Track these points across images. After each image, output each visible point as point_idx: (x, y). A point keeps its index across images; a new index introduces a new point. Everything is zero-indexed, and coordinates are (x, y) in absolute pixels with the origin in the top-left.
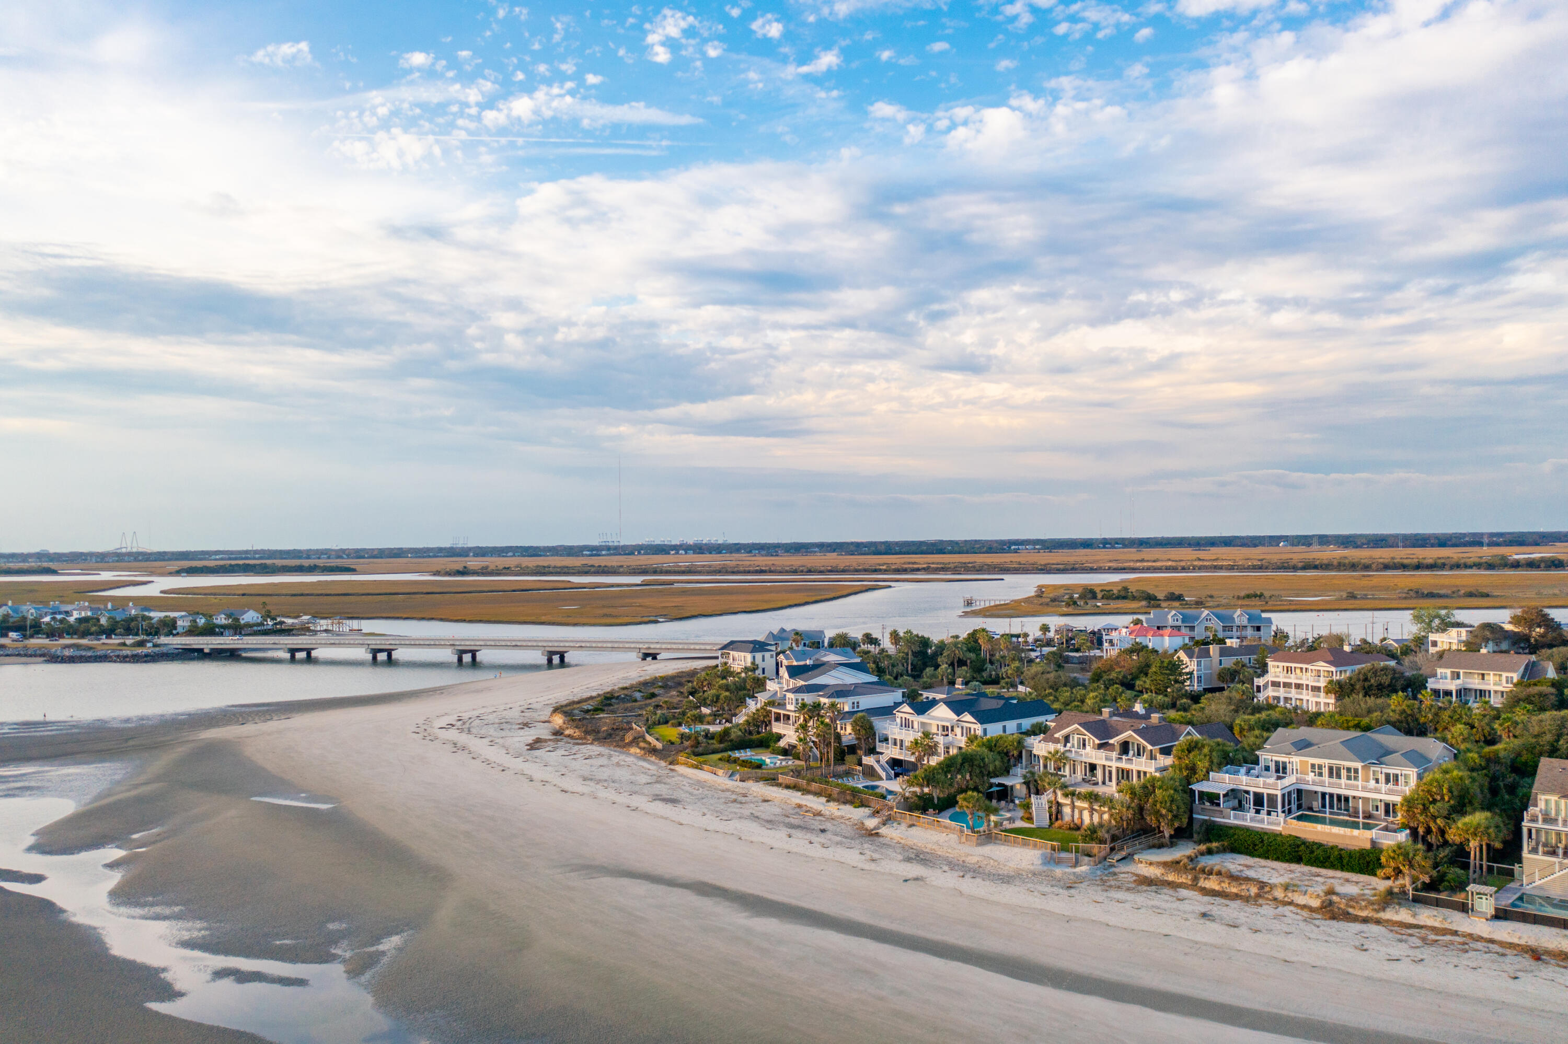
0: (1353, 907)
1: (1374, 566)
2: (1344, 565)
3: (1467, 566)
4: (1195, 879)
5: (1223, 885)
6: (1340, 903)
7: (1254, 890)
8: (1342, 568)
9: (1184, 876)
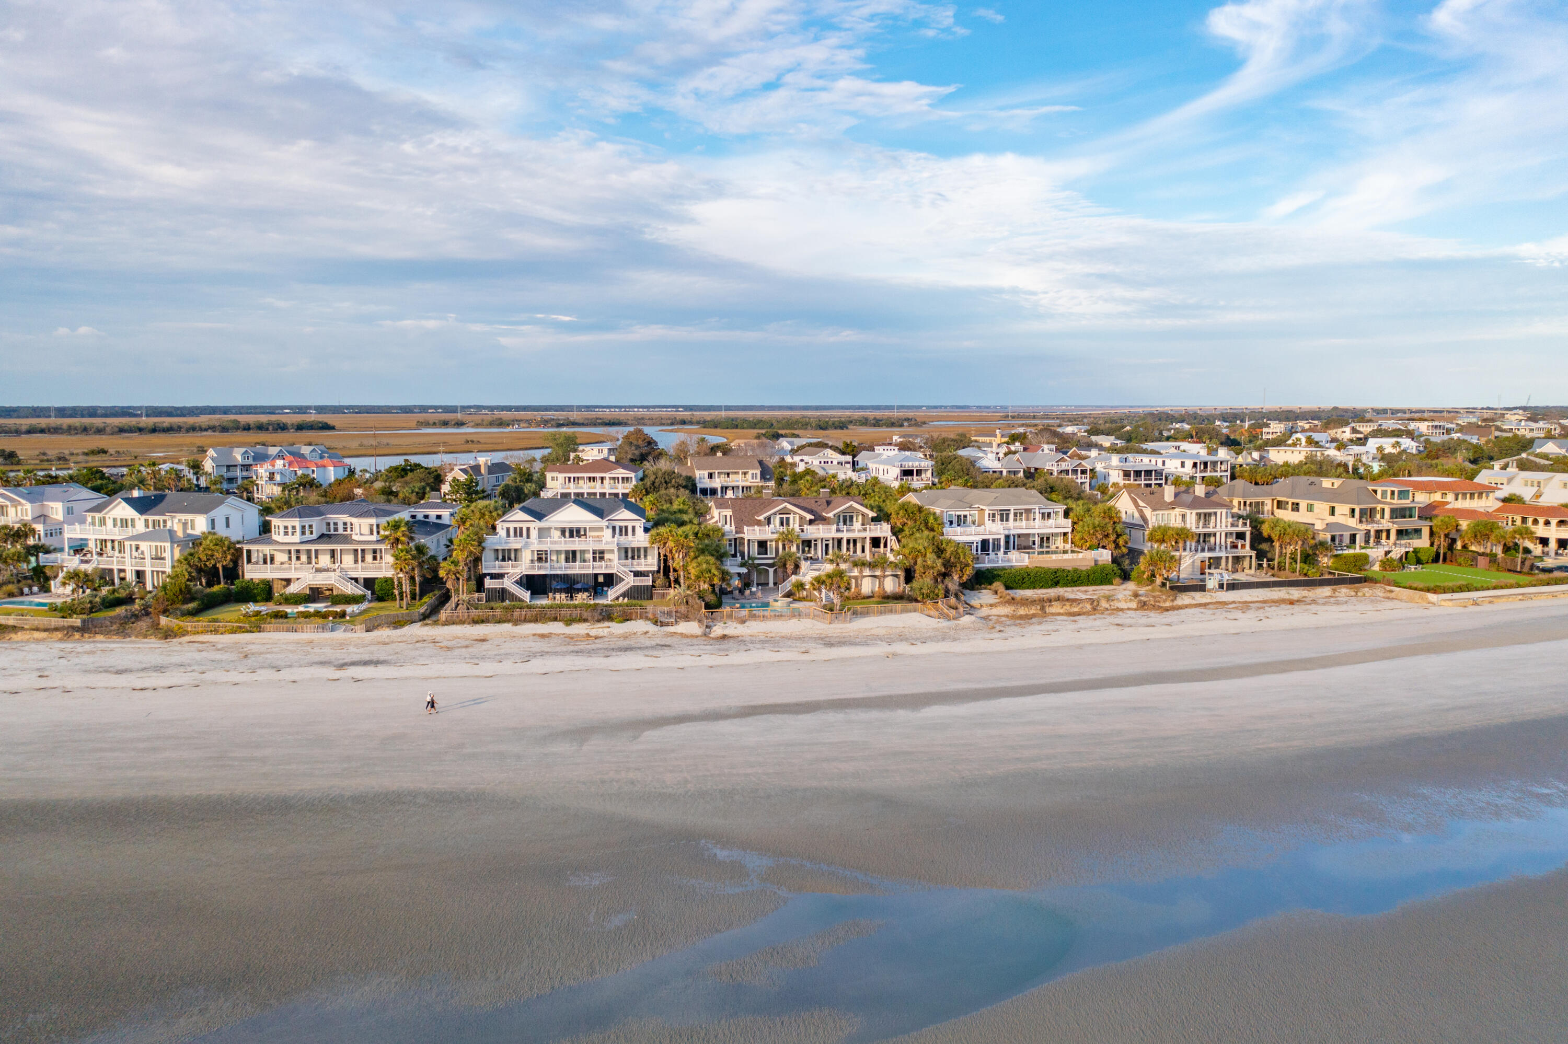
0: (1159, 602)
1: (108, 429)
2: (75, 429)
3: (202, 429)
4: (1043, 608)
5: (1065, 607)
6: (1150, 601)
7: (1088, 607)
8: (73, 432)
9: (1033, 608)
